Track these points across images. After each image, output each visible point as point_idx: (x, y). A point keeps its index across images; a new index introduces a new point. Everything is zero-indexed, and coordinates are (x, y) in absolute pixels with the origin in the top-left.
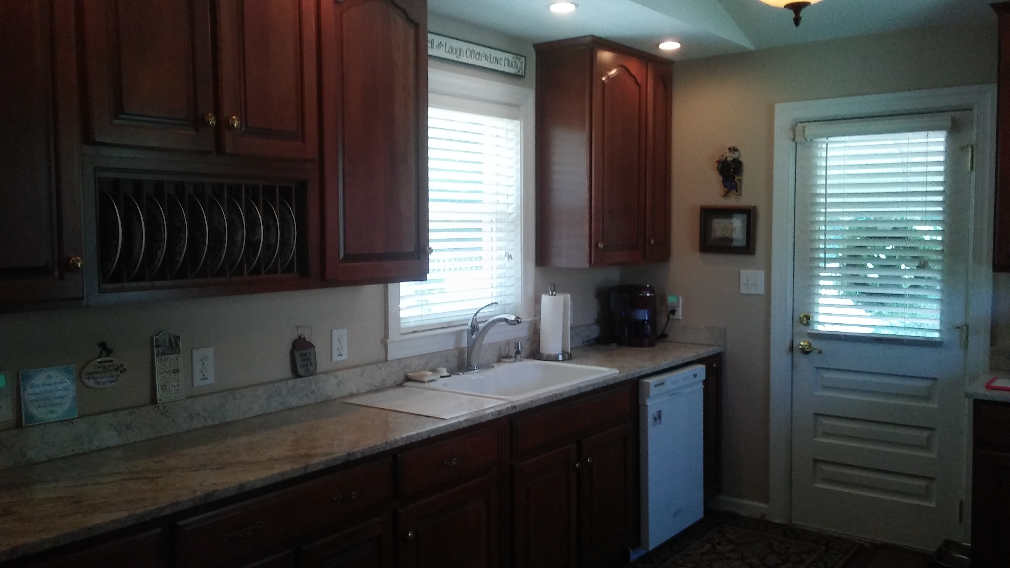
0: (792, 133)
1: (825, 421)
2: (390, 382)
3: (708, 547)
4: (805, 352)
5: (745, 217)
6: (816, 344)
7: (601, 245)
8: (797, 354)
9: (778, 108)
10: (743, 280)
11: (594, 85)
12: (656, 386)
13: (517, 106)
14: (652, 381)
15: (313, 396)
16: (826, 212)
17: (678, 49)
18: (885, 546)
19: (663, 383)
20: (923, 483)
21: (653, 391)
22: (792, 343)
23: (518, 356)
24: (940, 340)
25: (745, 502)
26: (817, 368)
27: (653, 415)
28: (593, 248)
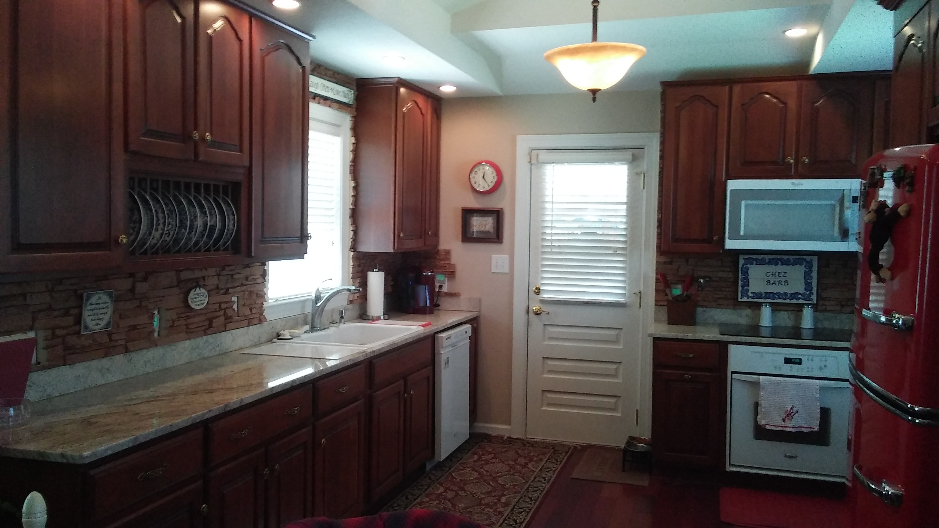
0: (528, 157)
1: (550, 362)
2: (263, 339)
3: (476, 457)
4: (537, 314)
5: (495, 216)
6: (545, 308)
7: (401, 235)
8: (531, 315)
9: (519, 138)
10: (494, 262)
11: (398, 113)
12: (447, 339)
13: (338, 126)
14: (444, 335)
15: (218, 349)
16: (552, 215)
17: (455, 91)
18: (590, 446)
19: (450, 338)
20: (613, 400)
21: (446, 343)
22: (528, 307)
23: (343, 320)
24: (625, 302)
25: (494, 426)
26: (545, 325)
27: (444, 360)
28: (396, 238)
